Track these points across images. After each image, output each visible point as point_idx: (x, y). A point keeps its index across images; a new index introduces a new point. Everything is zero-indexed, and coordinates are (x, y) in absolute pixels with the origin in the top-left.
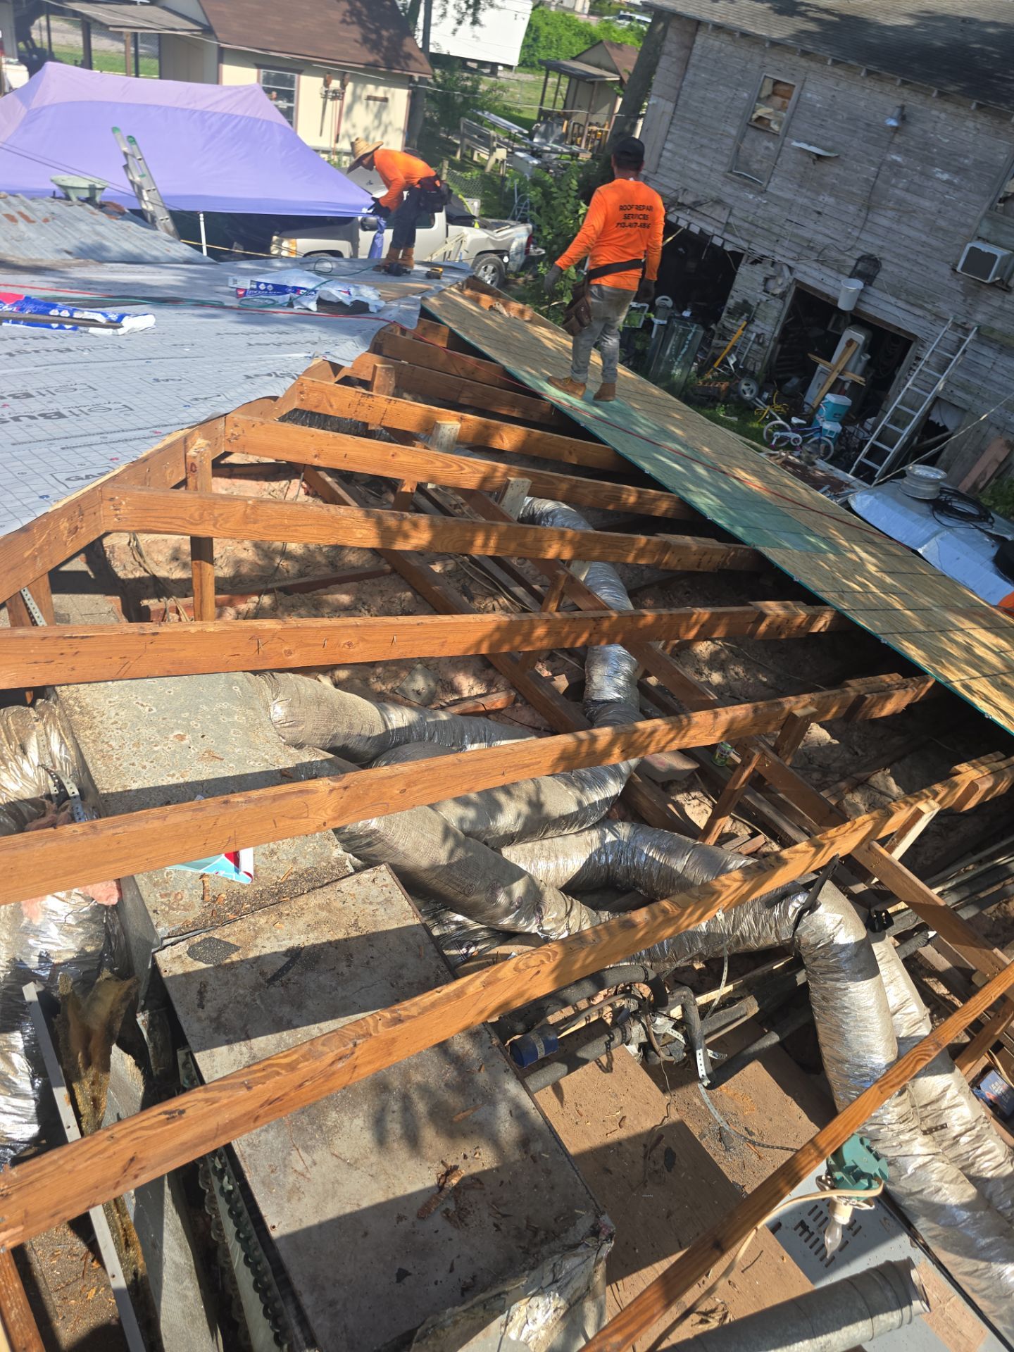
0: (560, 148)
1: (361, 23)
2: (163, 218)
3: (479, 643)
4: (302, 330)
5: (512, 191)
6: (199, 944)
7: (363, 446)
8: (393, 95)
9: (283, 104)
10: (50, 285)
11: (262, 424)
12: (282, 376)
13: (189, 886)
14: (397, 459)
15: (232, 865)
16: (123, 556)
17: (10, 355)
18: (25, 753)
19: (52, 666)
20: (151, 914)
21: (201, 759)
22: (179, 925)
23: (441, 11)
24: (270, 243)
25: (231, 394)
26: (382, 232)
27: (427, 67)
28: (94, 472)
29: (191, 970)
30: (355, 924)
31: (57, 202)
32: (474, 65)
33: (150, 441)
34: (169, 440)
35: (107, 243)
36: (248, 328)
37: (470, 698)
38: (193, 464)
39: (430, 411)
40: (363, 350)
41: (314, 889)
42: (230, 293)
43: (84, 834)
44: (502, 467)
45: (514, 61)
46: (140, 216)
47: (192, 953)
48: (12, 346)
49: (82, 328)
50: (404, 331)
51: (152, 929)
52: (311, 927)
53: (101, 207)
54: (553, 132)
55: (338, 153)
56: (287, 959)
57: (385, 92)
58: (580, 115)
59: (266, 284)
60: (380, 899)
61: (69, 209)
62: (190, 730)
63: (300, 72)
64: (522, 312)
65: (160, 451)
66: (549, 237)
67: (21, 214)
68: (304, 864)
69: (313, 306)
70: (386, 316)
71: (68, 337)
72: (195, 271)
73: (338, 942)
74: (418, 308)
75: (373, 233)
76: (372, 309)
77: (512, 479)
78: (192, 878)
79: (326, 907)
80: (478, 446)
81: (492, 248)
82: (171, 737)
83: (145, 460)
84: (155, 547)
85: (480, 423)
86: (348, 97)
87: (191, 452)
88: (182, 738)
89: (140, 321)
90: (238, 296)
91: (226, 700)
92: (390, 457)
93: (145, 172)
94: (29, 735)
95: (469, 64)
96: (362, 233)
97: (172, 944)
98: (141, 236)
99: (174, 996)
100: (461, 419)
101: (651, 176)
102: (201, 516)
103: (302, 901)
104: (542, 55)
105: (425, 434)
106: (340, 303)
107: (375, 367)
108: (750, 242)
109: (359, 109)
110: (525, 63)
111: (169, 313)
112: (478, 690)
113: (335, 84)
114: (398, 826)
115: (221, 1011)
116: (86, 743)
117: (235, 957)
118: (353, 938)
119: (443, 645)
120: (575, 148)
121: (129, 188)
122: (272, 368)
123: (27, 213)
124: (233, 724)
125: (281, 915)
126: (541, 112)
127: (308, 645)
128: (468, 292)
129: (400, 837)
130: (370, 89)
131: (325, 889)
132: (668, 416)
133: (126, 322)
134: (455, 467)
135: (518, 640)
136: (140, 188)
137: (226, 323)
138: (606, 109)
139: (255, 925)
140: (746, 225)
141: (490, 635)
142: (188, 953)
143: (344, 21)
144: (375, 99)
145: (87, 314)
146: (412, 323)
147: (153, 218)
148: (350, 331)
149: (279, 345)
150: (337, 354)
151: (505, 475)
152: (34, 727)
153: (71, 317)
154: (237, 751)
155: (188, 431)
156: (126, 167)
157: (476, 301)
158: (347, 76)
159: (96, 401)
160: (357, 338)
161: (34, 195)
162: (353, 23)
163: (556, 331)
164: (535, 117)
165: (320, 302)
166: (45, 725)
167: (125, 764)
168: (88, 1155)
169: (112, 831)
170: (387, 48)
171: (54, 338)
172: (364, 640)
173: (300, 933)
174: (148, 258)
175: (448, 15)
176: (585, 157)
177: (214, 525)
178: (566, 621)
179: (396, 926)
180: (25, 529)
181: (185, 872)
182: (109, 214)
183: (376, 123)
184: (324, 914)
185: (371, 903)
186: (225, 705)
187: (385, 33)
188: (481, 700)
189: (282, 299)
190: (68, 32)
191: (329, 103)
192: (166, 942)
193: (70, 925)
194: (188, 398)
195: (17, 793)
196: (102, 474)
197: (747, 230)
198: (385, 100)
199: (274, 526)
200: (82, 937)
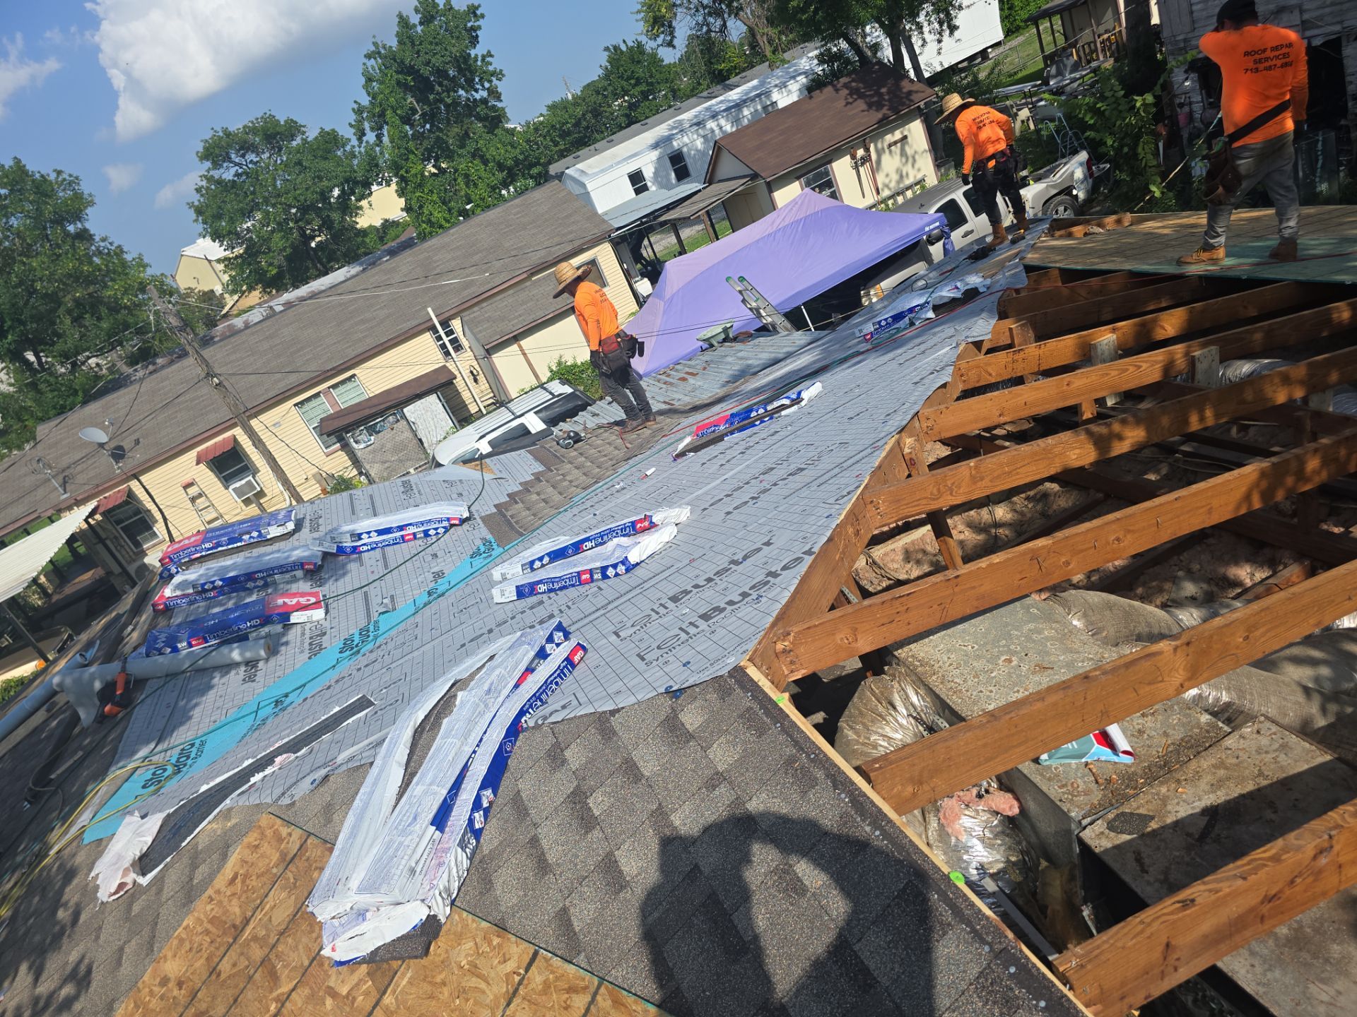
0: (1077, 75)
1: (861, 96)
2: (780, 320)
3: (1247, 497)
4: (934, 334)
5: (1051, 137)
6: (1114, 820)
7: (1037, 389)
8: (909, 131)
9: (828, 192)
10: (735, 404)
11: (947, 408)
12: (942, 369)
13: (1079, 775)
14: (1073, 386)
15: (1109, 750)
16: (867, 575)
17: (742, 453)
18: (894, 708)
19: (894, 625)
20: (1058, 803)
21: (1034, 673)
22: (1088, 807)
23: (920, 42)
24: (860, 298)
25: (913, 399)
26: (949, 237)
27: (929, 91)
28: (851, 488)
29: (1118, 842)
30: (1261, 774)
31: (706, 353)
32: (965, 64)
33: (875, 454)
34: (888, 447)
35: (750, 362)
36: (891, 355)
37: (1254, 585)
38: (911, 459)
39: (1080, 337)
40: (993, 321)
41: (1199, 753)
42: (859, 343)
43: (988, 722)
44: (1179, 349)
45: (999, 36)
46: (764, 330)
47: (1111, 827)
48: (740, 448)
49: (776, 415)
50: (1017, 291)
51: (1065, 816)
52: (1215, 787)
53: (735, 339)
54: (1065, 66)
55: (884, 201)
56: (1206, 818)
57: (902, 133)
58: (1086, 36)
59: (886, 320)
60: (1276, 746)
61: (715, 353)
62: (1014, 653)
63: (830, 162)
64: (1119, 221)
65: (886, 457)
66: (1116, 144)
67: (688, 373)
68: (1177, 735)
69: (931, 315)
70: (997, 287)
71: (773, 425)
72: (823, 344)
73: (1251, 794)
74: (1021, 268)
75: (941, 243)
76: (981, 290)
77: (1196, 354)
78: (1077, 769)
79: (1221, 765)
80: (1143, 343)
81: (1054, 192)
82: (1000, 662)
83: (879, 467)
84: (888, 559)
85: (1135, 325)
86: (874, 156)
87: (907, 451)
88: (1010, 661)
89: (811, 391)
90: (867, 341)
91: (1030, 622)
92: (1065, 388)
93: (758, 295)
94: (892, 693)
95: (960, 66)
96: (932, 249)
97: (1091, 824)
98: (771, 343)
99: (1115, 866)
100: (1114, 330)
101: (1190, 35)
102: (939, 490)
103: (1193, 765)
104: (1024, 15)
105: (1087, 357)
106: (954, 300)
107: (1011, 330)
108: (1341, 22)
109: (886, 158)
110: (1009, 33)
111: (826, 377)
112: (1260, 575)
113: (860, 153)
114: (1252, 694)
115: (1166, 872)
116: (937, 686)
117: (1154, 825)
118: (1265, 787)
119: (1210, 512)
120: (1094, 64)
121: (750, 315)
122: (930, 369)
123: (691, 371)
124: (1047, 639)
125: (1178, 781)
126: (1045, 58)
127: (1082, 551)
128: (1058, 233)
129: (1260, 705)
130: (889, 138)
131: (1210, 750)
132: (1341, 224)
133: (804, 395)
134: (1131, 369)
135: (1290, 481)
136: (757, 310)
137: (872, 362)
138: (1109, 13)
139: (1158, 794)
140: (1327, 10)
141: (1257, 484)
142: (1108, 828)
143: (848, 104)
144: (895, 143)
145: (776, 404)
146: (1023, 281)
147: (774, 326)
148: (976, 313)
149: (923, 352)
150: (975, 334)
151: (1187, 354)
152: (892, 687)
153: (766, 411)
154: (1061, 658)
155: (897, 436)
156: (744, 301)
157: (1070, 236)
158: (867, 141)
159: (819, 450)
160: (984, 315)
161: (690, 357)
162: (856, 100)
163: (1163, 218)
164: (1042, 65)
165: (936, 308)
166: (899, 682)
167: (974, 693)
168: (1131, 936)
169: (1008, 717)
170: (889, 100)
171: (762, 431)
172: (1129, 531)
173: (1206, 793)
174: (781, 356)
175: (928, 40)
176: (1109, 64)
177: (951, 494)
178: (1338, 444)
179: (1306, 767)
180: (830, 540)
181: (1070, 764)
182: (742, 341)
183: (904, 160)
184: (1222, 772)
185: (1267, 752)
186: (1031, 626)
187: (884, 90)
188: (1270, 581)
189: (902, 324)
190: (662, 239)
191: (861, 169)
192: (1085, 822)
193: (989, 838)
194: (882, 417)
195: (901, 740)
196: (858, 487)
197: (1331, 13)
198: (905, 137)
199: (998, 477)
200: (1003, 848)
